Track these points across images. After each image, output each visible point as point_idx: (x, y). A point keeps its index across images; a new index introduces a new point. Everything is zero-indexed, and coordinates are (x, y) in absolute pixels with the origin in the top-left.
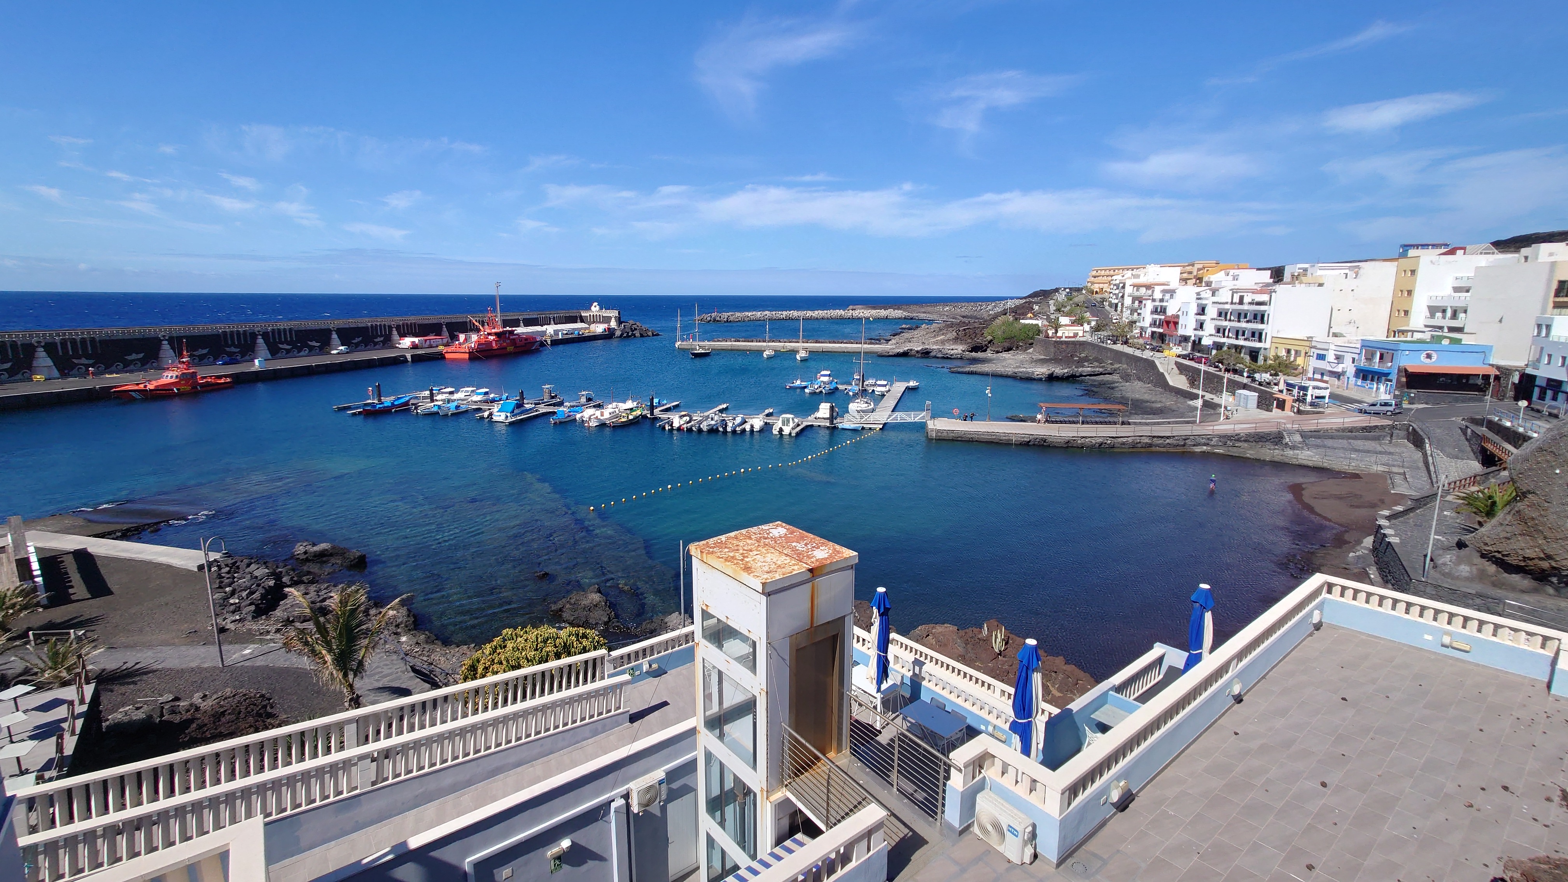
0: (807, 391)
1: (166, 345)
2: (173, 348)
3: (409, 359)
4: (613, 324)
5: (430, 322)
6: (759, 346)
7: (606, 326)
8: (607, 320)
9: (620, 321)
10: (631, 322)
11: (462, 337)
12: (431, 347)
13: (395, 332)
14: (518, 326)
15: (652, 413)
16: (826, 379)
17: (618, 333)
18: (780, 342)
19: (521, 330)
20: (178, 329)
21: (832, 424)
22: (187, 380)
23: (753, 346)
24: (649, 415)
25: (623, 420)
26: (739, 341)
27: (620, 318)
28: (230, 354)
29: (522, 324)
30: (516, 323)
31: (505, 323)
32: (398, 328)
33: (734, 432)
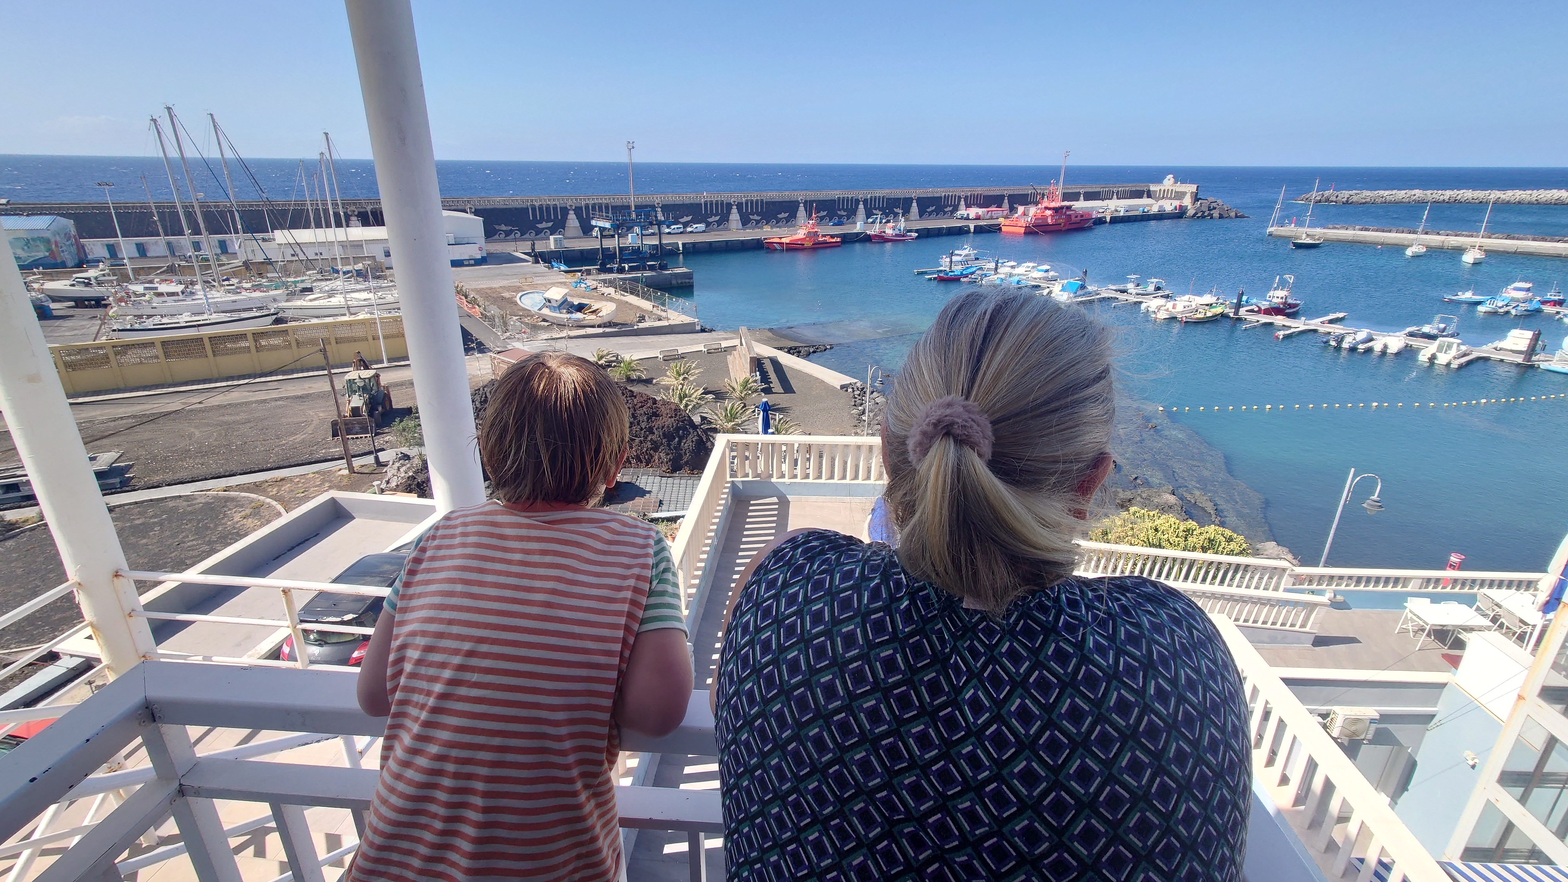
0: (1481, 308)
1: (802, 208)
2: (806, 210)
3: (972, 230)
4: (1187, 201)
5: (995, 193)
6: (1400, 238)
7: (1176, 203)
8: (1180, 195)
9: (1196, 198)
10: (1211, 199)
11: (1021, 209)
12: (992, 218)
13: (962, 202)
14: (1078, 200)
15: (1236, 313)
16: (1521, 295)
17: (1191, 212)
18: (1438, 234)
19: (1080, 205)
20: (812, 195)
21: (1529, 361)
22: (810, 238)
23: (1390, 238)
24: (1231, 315)
25: (1199, 316)
26: (1367, 230)
27: (1197, 194)
28: (840, 217)
29: (1082, 198)
30: (1075, 197)
31: (1066, 197)
32: (966, 198)
33: (1353, 349)
